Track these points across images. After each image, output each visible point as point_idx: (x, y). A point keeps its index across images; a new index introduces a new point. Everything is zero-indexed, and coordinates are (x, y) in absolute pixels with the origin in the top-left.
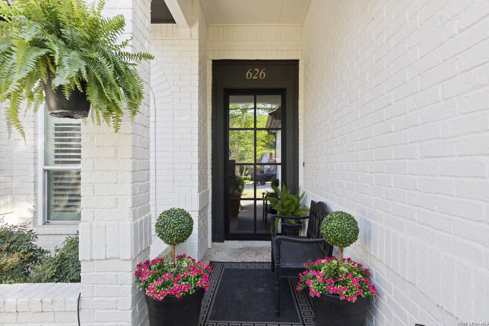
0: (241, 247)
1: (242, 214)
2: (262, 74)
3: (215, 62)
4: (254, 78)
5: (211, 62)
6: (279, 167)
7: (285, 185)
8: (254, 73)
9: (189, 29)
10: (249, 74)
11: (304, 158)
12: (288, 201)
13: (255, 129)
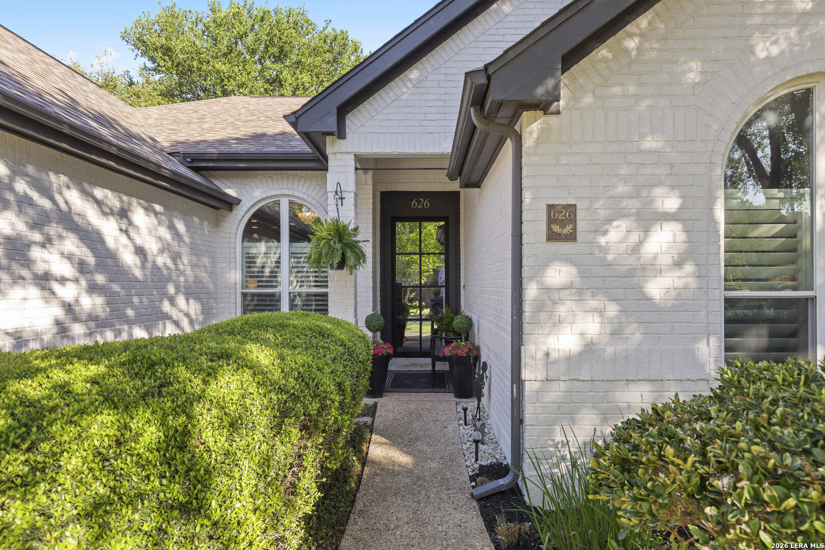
0: (408, 364)
1: (406, 344)
2: (427, 204)
3: (382, 193)
4: (419, 207)
5: (379, 194)
6: (443, 290)
7: (449, 306)
8: (419, 202)
9: (364, 176)
10: (414, 204)
11: (465, 281)
12: (448, 319)
13: (421, 254)
